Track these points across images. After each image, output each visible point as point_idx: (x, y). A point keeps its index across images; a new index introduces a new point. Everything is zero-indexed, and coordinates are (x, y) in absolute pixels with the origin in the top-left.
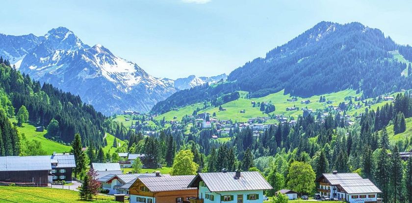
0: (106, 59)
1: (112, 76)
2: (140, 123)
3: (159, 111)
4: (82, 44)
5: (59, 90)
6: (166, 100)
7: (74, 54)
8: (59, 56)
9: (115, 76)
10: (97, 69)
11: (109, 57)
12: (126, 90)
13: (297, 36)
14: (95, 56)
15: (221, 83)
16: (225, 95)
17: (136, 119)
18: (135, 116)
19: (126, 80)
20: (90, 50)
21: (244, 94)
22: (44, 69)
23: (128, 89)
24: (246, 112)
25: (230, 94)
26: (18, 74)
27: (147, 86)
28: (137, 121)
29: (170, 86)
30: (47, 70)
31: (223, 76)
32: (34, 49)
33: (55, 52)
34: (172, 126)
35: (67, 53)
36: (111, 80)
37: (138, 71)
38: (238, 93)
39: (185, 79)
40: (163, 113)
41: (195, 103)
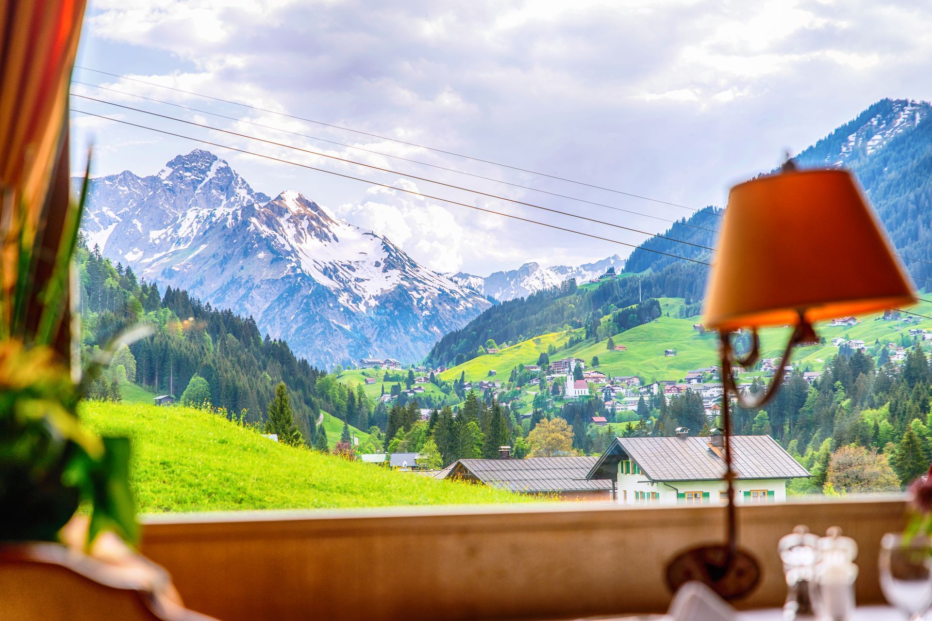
0: (311, 228)
1: (325, 271)
2: (404, 388)
3: (450, 358)
4: (250, 191)
5: (204, 304)
6: (466, 328)
7: (230, 217)
8: (195, 225)
9: (336, 271)
10: (288, 253)
11: (318, 221)
12: (362, 308)
13: (814, 144)
14: (282, 221)
15: (609, 278)
16: (621, 310)
17: (392, 380)
18: (390, 372)
19: (363, 280)
20: (271, 206)
21: (673, 306)
22: (158, 260)
23: (366, 304)
24: (679, 353)
25: (634, 306)
26: (105, 267)
27: (414, 293)
28: (396, 383)
29: (474, 293)
30: (165, 260)
31: (612, 261)
32: (135, 209)
33: (184, 215)
34: (486, 393)
35: (214, 216)
36: (324, 281)
37: (391, 255)
38: (657, 303)
39: (513, 274)
40: (460, 361)
41: (540, 332)
